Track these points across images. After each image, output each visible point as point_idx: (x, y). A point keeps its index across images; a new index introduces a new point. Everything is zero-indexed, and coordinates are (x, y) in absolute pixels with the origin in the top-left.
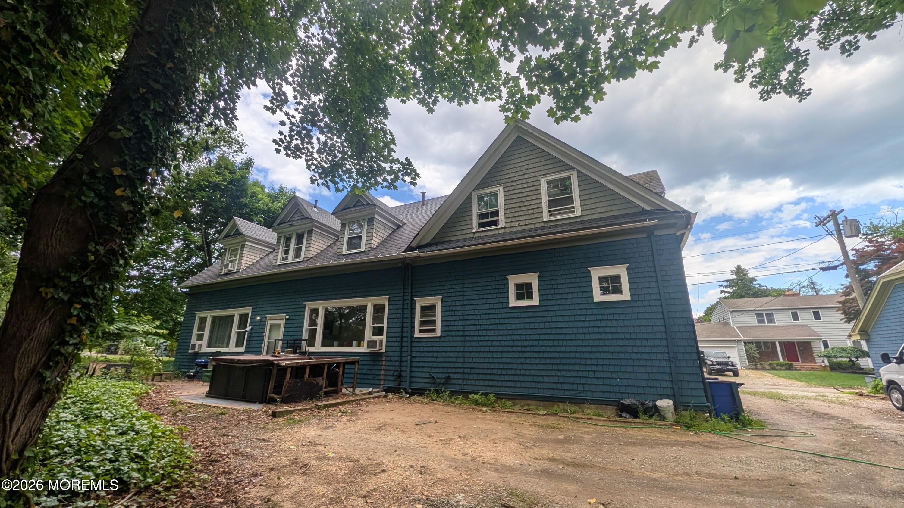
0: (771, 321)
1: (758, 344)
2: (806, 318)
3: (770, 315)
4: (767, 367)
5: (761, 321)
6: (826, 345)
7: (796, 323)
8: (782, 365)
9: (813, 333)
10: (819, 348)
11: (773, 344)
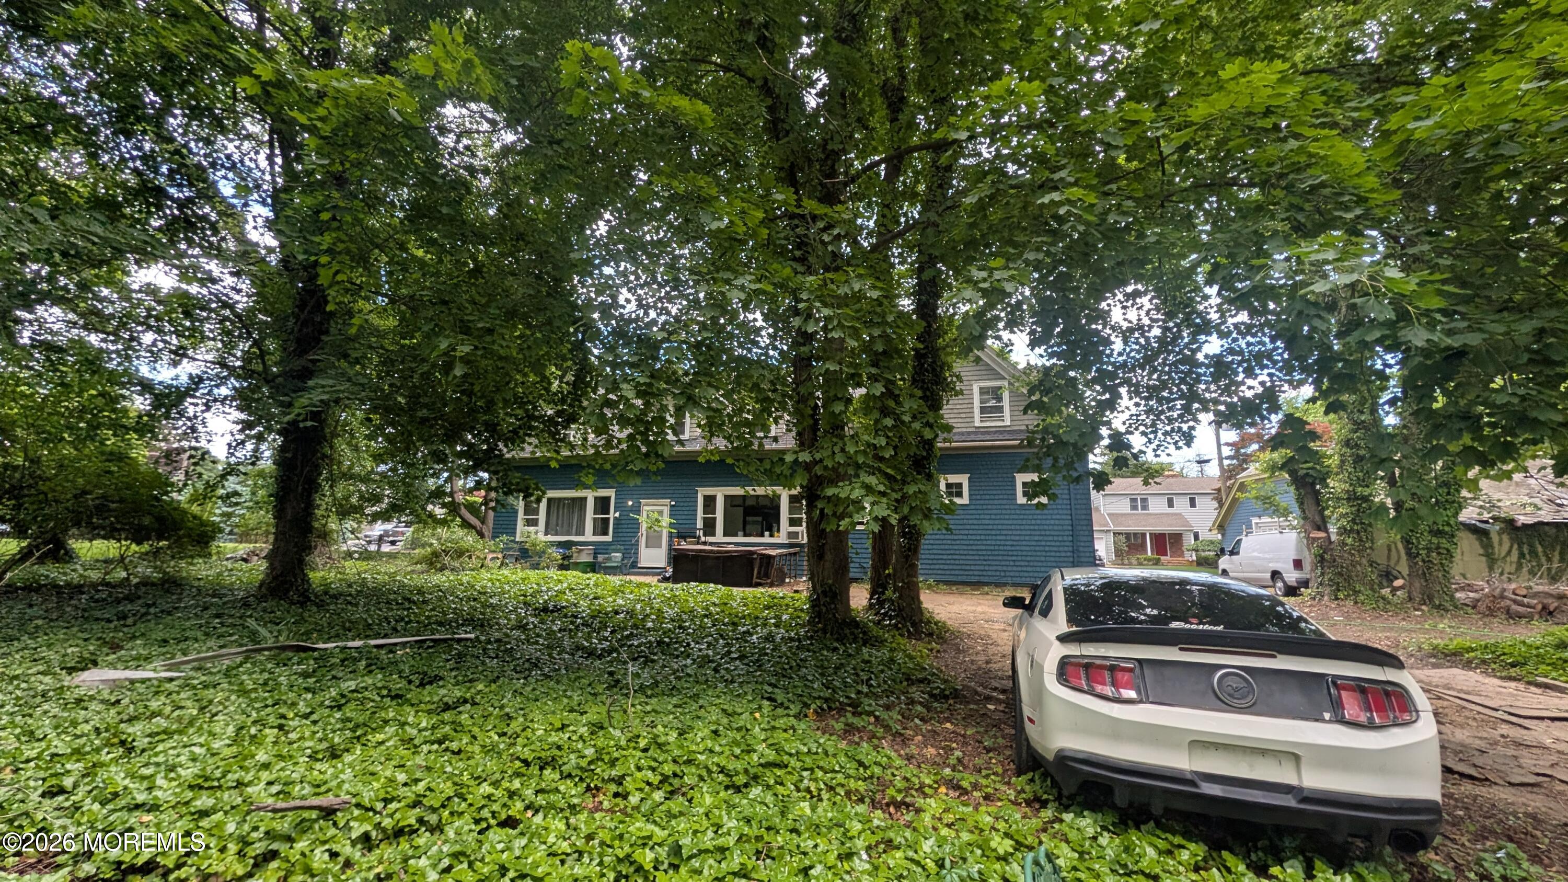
0: (1145, 507)
1: (1128, 535)
2: (1181, 505)
3: (1144, 500)
4: (1134, 561)
5: (1134, 507)
6: (1196, 537)
7: (1171, 510)
8: (1149, 560)
9: (1187, 523)
10: (1189, 540)
11: (1144, 535)
